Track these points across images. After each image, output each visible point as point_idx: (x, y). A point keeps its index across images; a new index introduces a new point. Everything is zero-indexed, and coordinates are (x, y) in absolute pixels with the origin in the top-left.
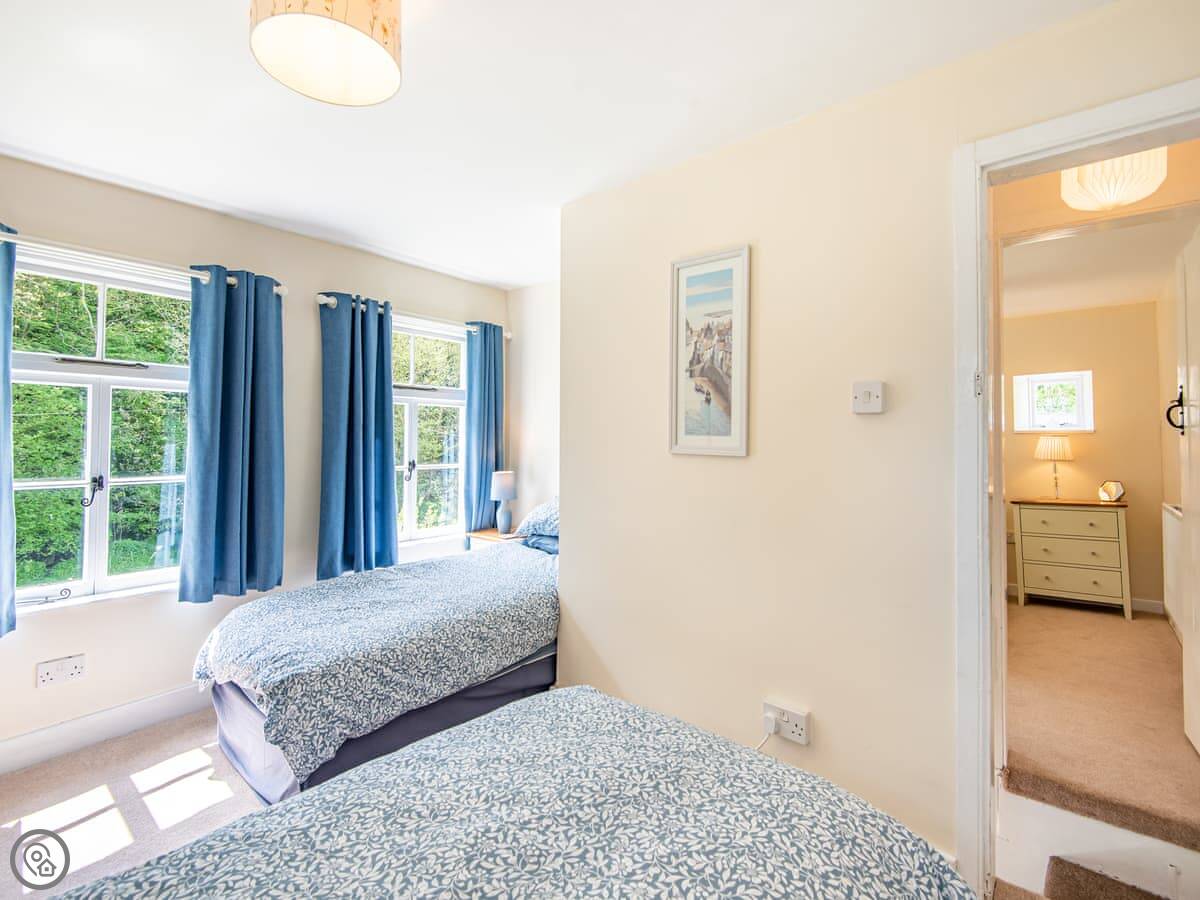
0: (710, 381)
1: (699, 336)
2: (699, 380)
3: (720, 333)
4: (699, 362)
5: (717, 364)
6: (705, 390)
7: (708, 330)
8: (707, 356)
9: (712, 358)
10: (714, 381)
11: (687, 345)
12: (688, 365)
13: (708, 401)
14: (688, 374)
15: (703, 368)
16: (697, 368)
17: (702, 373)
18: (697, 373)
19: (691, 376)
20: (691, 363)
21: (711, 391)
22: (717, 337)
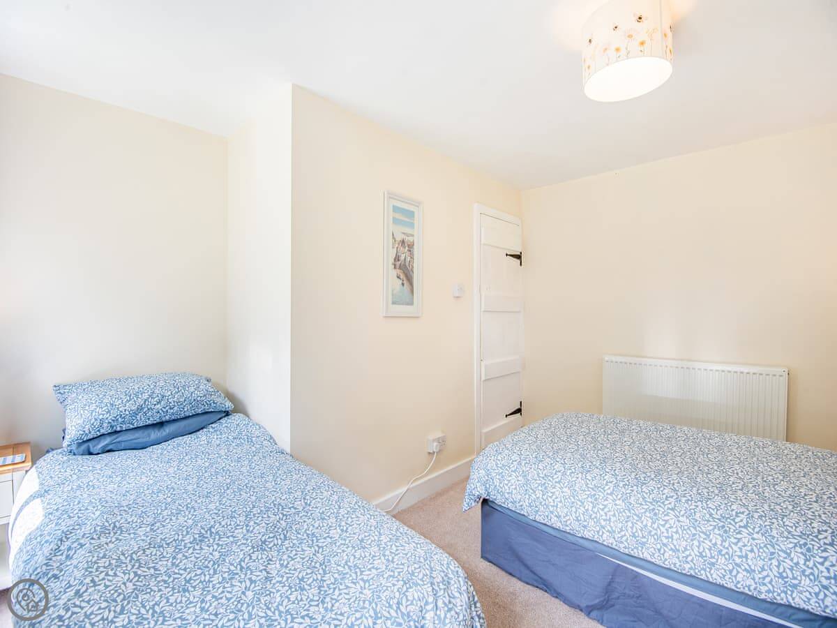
0: (404, 272)
1: (399, 244)
2: (399, 271)
3: (409, 246)
4: (399, 260)
5: (407, 264)
6: (401, 277)
7: (403, 242)
8: (402, 258)
9: (405, 259)
10: (405, 272)
11: (393, 248)
12: (393, 260)
13: (403, 284)
14: (393, 266)
15: (400, 264)
16: (398, 263)
17: (400, 268)
18: (398, 266)
19: (395, 268)
20: (395, 260)
21: (405, 279)
22: (407, 248)
